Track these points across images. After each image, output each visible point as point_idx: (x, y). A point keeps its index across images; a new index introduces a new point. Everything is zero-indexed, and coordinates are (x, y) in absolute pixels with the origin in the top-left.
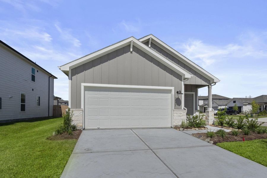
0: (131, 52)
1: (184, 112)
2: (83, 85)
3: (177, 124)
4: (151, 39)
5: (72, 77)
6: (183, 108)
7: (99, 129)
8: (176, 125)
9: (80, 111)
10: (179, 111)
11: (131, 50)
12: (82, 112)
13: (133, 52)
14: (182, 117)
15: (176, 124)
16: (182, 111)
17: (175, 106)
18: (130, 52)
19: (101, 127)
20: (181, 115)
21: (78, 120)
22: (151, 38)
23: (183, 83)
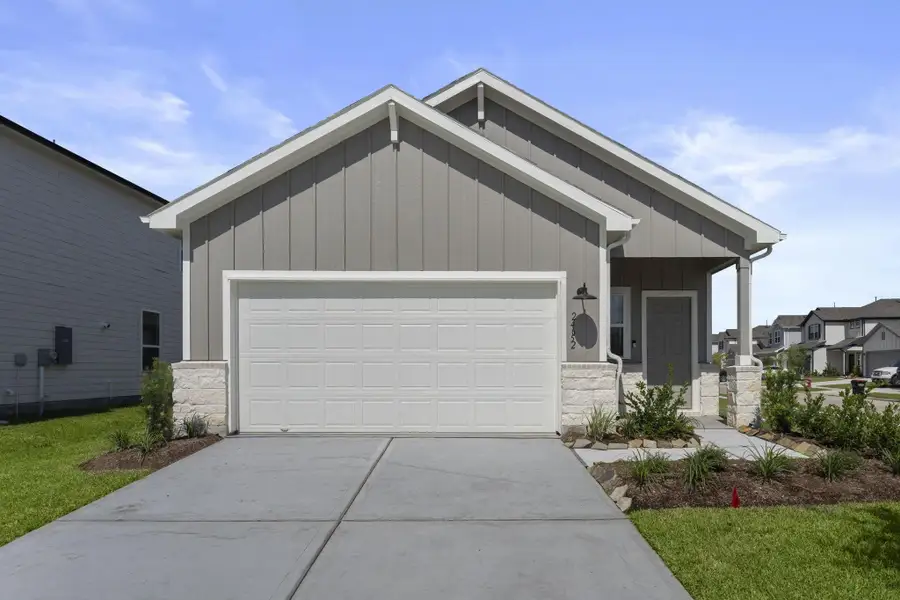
0: (397, 146)
1: (606, 371)
2: (229, 275)
3: (578, 423)
4: (482, 86)
5: (195, 251)
6: (603, 357)
7: (284, 433)
8: (573, 427)
9: (218, 371)
10: (584, 367)
11: (394, 136)
12: (223, 372)
13: (403, 144)
14: (598, 393)
15: (571, 423)
16: (599, 367)
17: (573, 348)
18: (391, 145)
19: (293, 429)
20: (594, 385)
21: (209, 403)
22: (481, 82)
23: (603, 253)
